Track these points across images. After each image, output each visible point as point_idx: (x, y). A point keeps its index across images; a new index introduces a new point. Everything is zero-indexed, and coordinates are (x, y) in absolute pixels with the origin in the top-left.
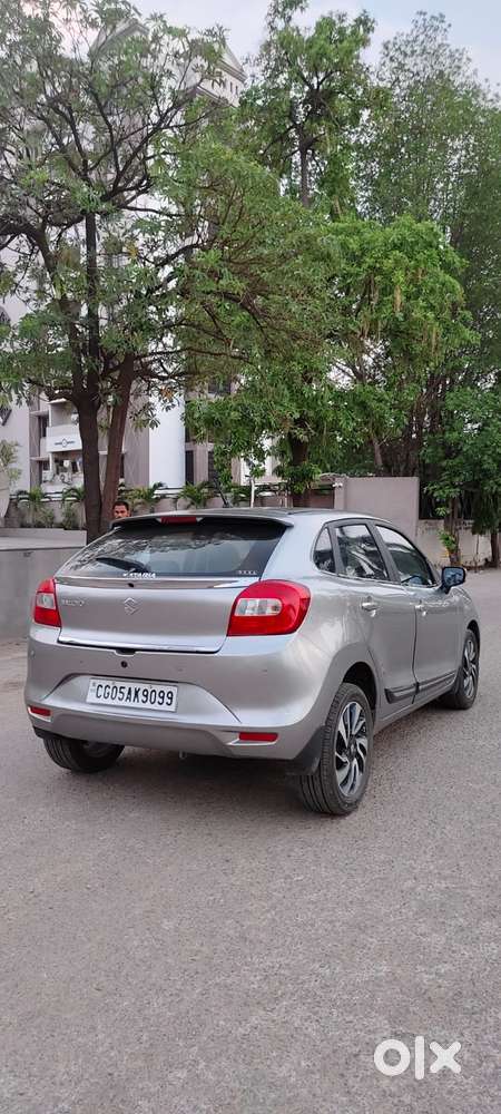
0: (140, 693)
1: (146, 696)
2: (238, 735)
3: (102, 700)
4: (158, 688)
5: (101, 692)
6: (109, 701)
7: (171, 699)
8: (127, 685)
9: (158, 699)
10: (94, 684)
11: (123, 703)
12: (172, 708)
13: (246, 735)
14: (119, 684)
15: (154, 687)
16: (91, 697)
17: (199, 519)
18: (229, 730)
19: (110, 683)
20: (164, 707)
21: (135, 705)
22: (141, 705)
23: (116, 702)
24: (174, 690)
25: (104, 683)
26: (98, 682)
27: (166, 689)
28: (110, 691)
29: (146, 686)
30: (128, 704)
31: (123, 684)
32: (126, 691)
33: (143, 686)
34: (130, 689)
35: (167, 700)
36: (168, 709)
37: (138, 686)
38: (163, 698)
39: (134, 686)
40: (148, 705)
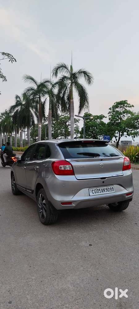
0: (105, 190)
1: (107, 190)
3: (95, 194)
4: (109, 187)
5: (94, 192)
6: (97, 194)
7: (113, 189)
8: (101, 188)
9: (110, 190)
11: (101, 193)
12: (114, 192)
14: (98, 189)
15: (108, 187)
16: (91, 194)
17: (94, 142)
21: (105, 193)
22: (106, 193)
23: (99, 193)
24: (113, 187)
25: (94, 189)
26: (92, 189)
27: (111, 187)
28: (96, 191)
29: (106, 187)
30: (103, 193)
31: (100, 188)
32: (101, 190)
33: (105, 188)
34: (102, 189)
35: (112, 190)
36: (113, 192)
37: (104, 188)
38: (111, 189)
39: (103, 188)
40: (108, 192)
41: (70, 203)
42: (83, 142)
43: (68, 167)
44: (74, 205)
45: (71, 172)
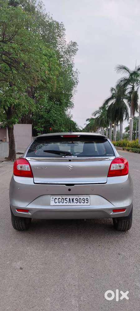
0: (74, 200)
1: (77, 201)
2: (112, 211)
3: (58, 204)
4: (82, 198)
5: (57, 201)
6: (61, 204)
7: (88, 201)
8: (68, 197)
9: (82, 201)
10: (53, 198)
11: (68, 204)
12: (89, 204)
13: (115, 210)
14: (64, 197)
15: (80, 197)
16: (52, 203)
17: (79, 136)
18: (109, 209)
19: (60, 197)
20: (85, 204)
21: (73, 204)
22: (75, 204)
23: (64, 204)
24: (88, 197)
25: (57, 197)
26: (54, 197)
27: (85, 198)
28: (61, 200)
30: (70, 204)
31: (66, 197)
32: (68, 200)
33: (75, 197)
34: (70, 199)
35: (86, 201)
36: (87, 204)
37: (73, 197)
38: (84, 201)
39: (71, 197)
40: (78, 204)
41: (27, 210)
42: (62, 136)
43: (26, 168)
44: (30, 214)
45: (29, 174)
